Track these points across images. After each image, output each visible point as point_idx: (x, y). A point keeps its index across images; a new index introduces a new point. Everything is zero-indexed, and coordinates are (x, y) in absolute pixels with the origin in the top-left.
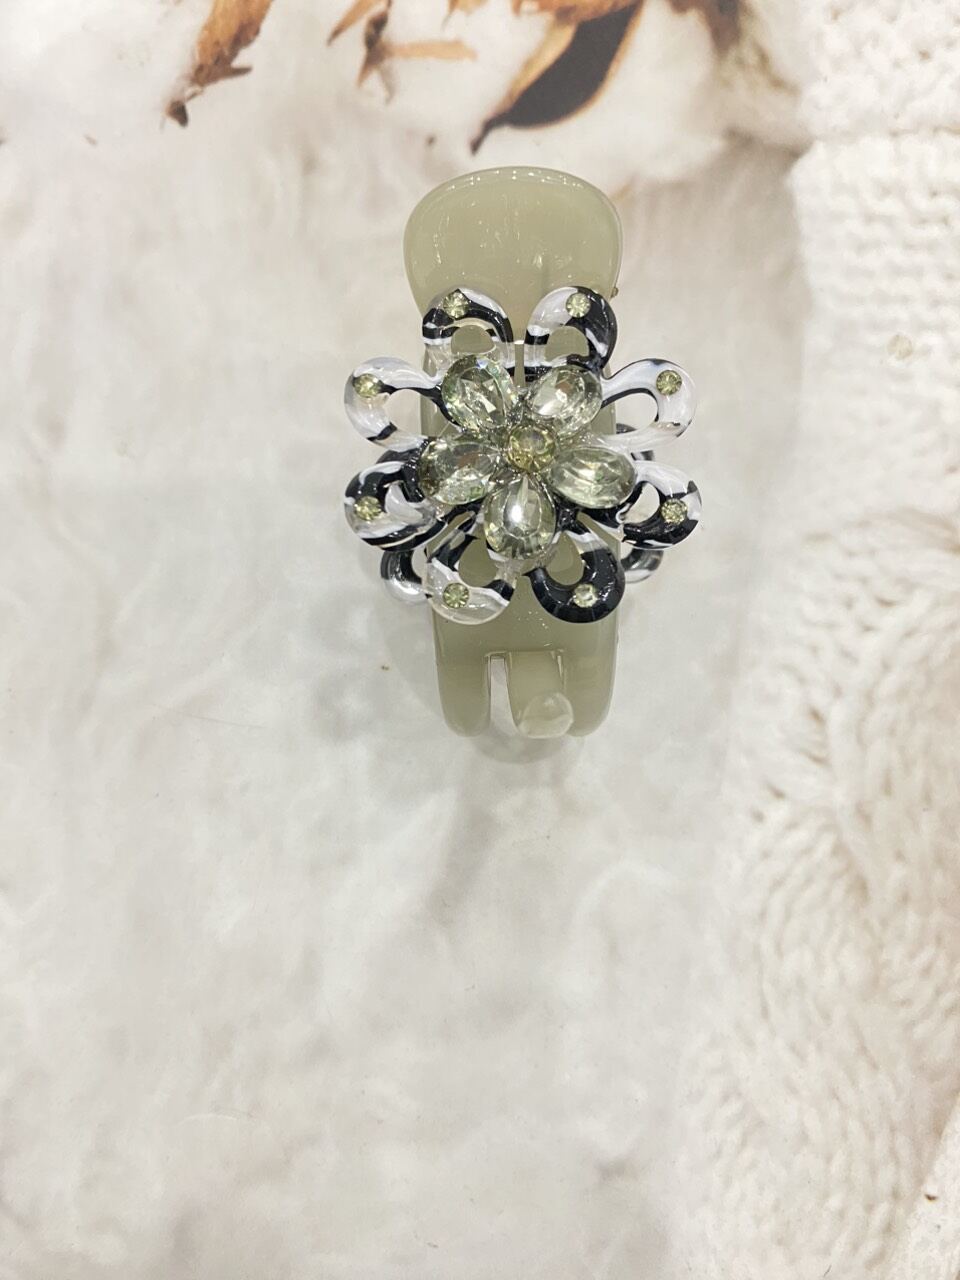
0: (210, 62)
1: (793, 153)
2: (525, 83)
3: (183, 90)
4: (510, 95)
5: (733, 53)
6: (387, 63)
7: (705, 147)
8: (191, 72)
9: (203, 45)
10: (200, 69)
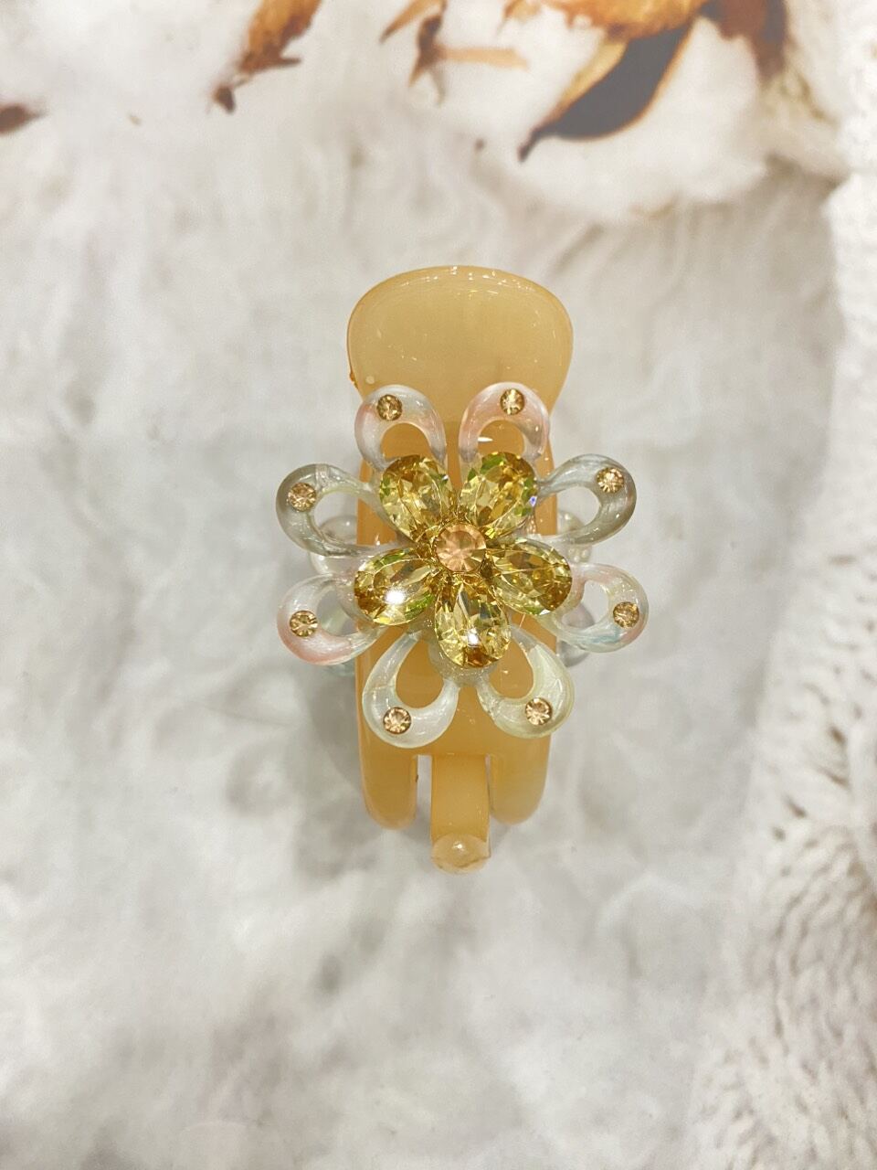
0: (259, 50)
1: (829, 183)
2: (575, 94)
4: (560, 105)
5: (776, 83)
6: (440, 65)
7: (746, 171)
8: (240, 58)
9: (253, 34)
10: (249, 56)
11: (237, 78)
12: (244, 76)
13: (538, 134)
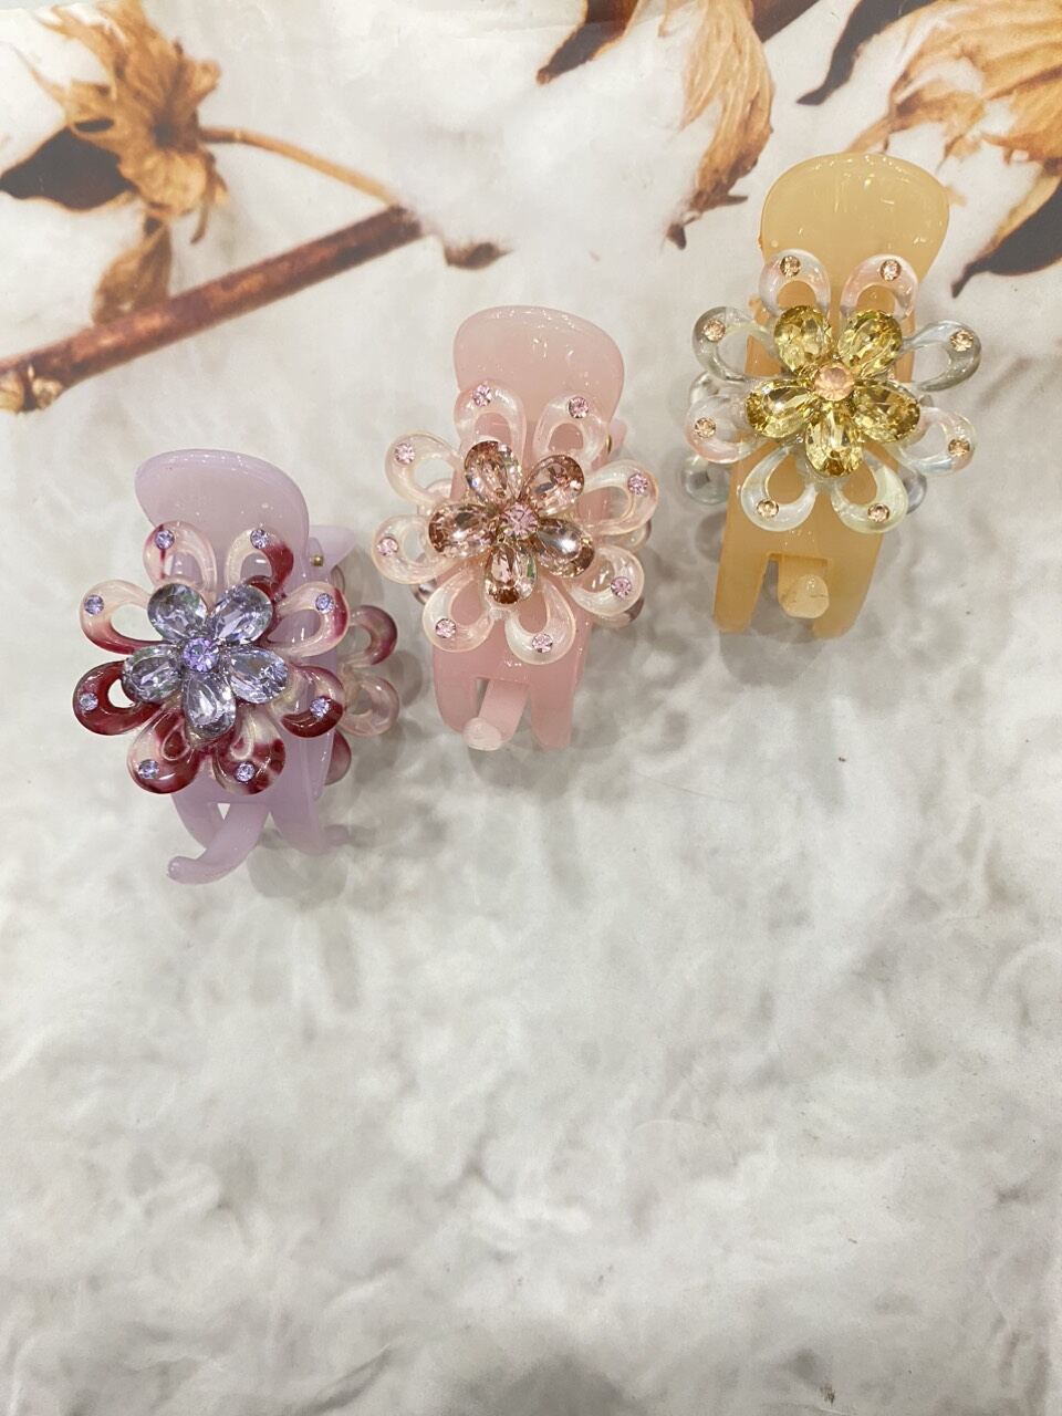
0: (709, 189)
2: (1008, 230)
3: (682, 215)
4: (993, 241)
8: (690, 196)
9: (703, 171)
10: (699, 195)
11: (689, 215)
12: (695, 213)
13: (972, 270)
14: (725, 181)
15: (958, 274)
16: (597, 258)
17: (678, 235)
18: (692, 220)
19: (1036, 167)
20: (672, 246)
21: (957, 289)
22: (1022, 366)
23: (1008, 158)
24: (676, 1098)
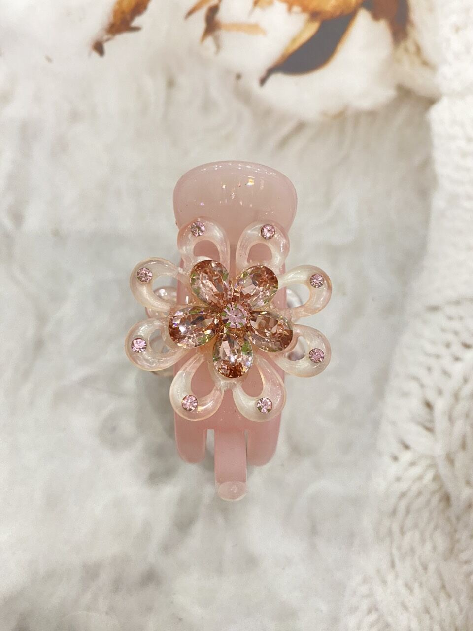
0: (118, 22)
1: (430, 101)
2: (292, 49)
3: (102, 36)
4: (283, 55)
5: (402, 45)
6: (218, 33)
8: (108, 26)
9: (115, 13)
10: (112, 25)
11: (106, 37)
12: (110, 36)
13: (271, 71)
14: (128, 17)
15: (262, 72)
16: (49, 60)
17: (99, 48)
18: (108, 40)
19: (305, 17)
20: (95, 55)
21: (263, 81)
22: (301, 126)
23: (290, 9)
24: (88, 596)
